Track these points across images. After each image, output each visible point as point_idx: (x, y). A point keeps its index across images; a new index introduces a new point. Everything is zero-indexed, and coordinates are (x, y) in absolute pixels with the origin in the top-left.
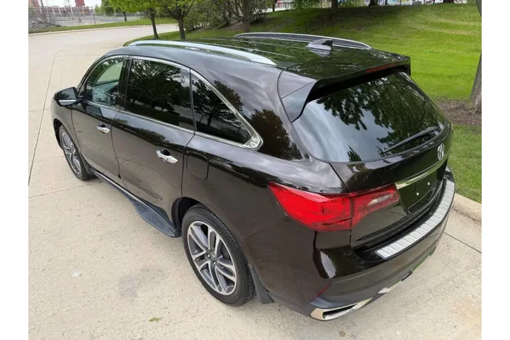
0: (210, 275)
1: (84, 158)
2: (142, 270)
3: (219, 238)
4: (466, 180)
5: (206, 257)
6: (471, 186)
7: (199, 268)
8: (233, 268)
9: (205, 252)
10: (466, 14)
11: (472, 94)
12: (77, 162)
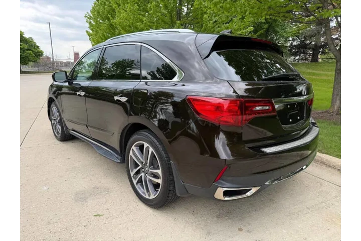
0: (143, 188)
1: (64, 122)
2: (93, 188)
3: (151, 150)
4: (331, 147)
5: (141, 171)
6: (335, 151)
7: (135, 182)
8: (159, 172)
9: (141, 166)
10: (326, 67)
11: (332, 102)
12: (59, 127)
